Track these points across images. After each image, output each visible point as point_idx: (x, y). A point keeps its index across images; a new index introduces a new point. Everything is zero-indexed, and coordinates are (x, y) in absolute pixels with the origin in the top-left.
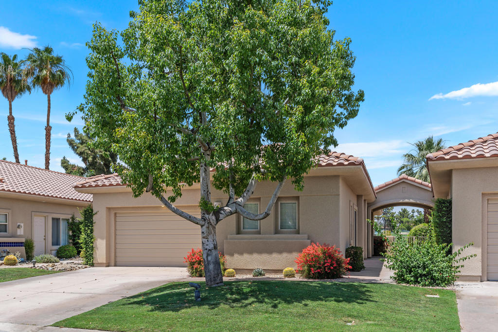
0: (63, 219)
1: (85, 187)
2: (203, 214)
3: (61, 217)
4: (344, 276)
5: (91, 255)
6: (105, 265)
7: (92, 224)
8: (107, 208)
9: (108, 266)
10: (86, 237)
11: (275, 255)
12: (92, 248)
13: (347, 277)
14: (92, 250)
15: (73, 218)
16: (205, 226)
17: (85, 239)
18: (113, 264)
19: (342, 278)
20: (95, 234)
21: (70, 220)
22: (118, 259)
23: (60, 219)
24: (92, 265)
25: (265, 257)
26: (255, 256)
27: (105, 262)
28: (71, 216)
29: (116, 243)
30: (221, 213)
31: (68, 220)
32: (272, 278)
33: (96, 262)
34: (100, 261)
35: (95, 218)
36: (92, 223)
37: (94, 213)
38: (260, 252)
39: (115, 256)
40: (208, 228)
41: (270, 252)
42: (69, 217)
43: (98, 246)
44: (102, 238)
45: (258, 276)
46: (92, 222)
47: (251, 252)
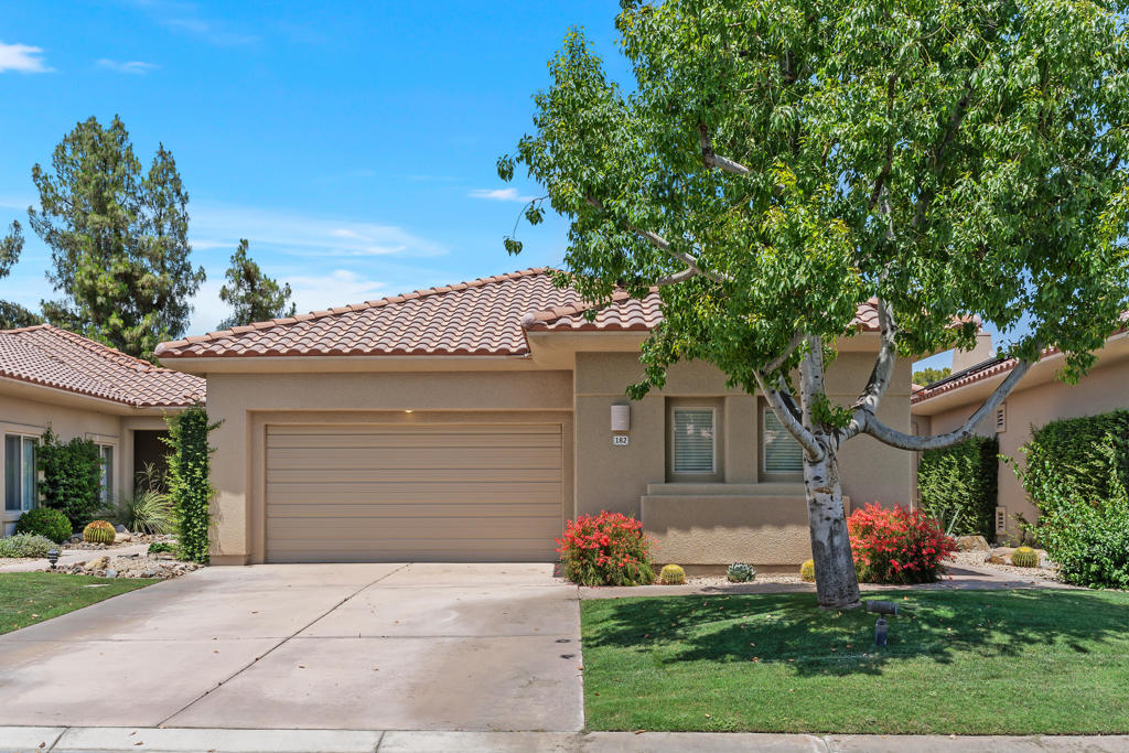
0: (26, 440)
1: (193, 354)
2: (817, 433)
3: (25, 432)
4: (944, 577)
5: (201, 536)
6: (243, 560)
7: (205, 454)
8: (248, 411)
9: (249, 563)
10: (188, 488)
11: (768, 532)
12: (206, 519)
13: (948, 577)
14: (206, 522)
15: (47, 437)
16: (824, 462)
17: (185, 492)
18: (262, 558)
19: (941, 580)
20: (211, 480)
21: (41, 443)
22: (273, 545)
23: (19, 437)
24: (206, 562)
25: (743, 535)
26: (721, 533)
27: (244, 553)
28: (41, 431)
29: (266, 504)
30: (841, 433)
31: (34, 441)
32: (787, 586)
33: (218, 553)
34: (226, 550)
35: (212, 439)
36: (204, 449)
37: (209, 424)
38: (732, 524)
39: (266, 538)
40: (831, 466)
41: (756, 524)
42: (37, 433)
43: (223, 510)
44: (235, 491)
45: (744, 580)
46: (205, 447)
47: (709, 525)
